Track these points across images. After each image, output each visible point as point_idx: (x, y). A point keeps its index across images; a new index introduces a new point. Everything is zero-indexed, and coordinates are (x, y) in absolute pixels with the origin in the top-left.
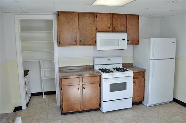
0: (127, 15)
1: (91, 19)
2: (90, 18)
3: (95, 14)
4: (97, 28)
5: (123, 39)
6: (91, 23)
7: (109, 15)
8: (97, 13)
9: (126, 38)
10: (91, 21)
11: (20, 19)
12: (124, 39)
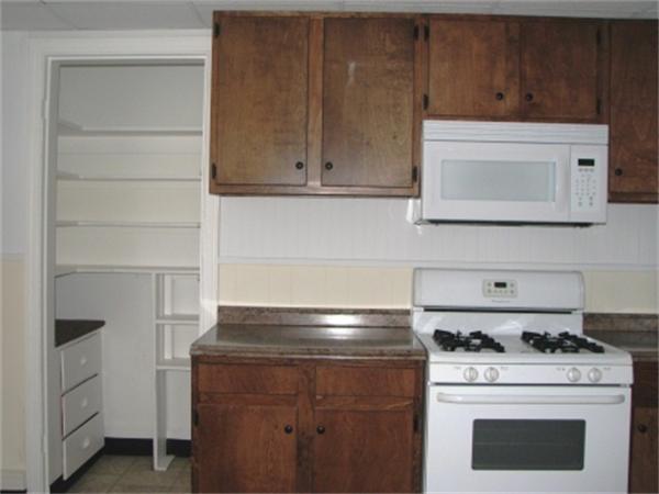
0: (612, 22)
1: (394, 48)
2: (388, 43)
3: (418, 22)
4: (426, 99)
5: (582, 162)
6: (390, 72)
7: (502, 26)
8: (426, 16)
9: (601, 157)
10: (392, 57)
11: (53, 62)
12: (590, 162)
